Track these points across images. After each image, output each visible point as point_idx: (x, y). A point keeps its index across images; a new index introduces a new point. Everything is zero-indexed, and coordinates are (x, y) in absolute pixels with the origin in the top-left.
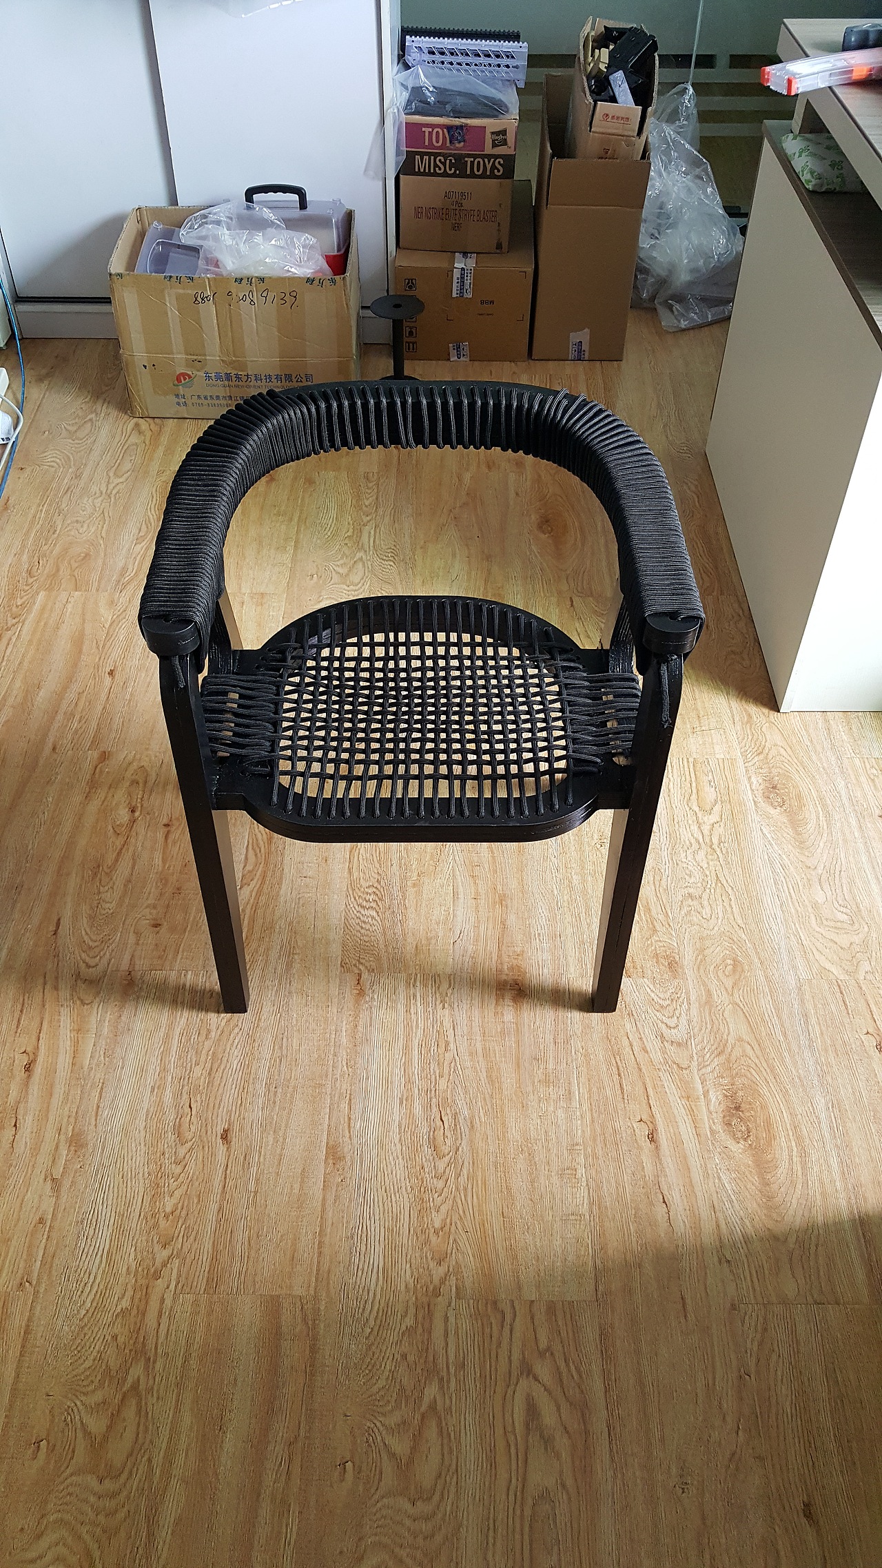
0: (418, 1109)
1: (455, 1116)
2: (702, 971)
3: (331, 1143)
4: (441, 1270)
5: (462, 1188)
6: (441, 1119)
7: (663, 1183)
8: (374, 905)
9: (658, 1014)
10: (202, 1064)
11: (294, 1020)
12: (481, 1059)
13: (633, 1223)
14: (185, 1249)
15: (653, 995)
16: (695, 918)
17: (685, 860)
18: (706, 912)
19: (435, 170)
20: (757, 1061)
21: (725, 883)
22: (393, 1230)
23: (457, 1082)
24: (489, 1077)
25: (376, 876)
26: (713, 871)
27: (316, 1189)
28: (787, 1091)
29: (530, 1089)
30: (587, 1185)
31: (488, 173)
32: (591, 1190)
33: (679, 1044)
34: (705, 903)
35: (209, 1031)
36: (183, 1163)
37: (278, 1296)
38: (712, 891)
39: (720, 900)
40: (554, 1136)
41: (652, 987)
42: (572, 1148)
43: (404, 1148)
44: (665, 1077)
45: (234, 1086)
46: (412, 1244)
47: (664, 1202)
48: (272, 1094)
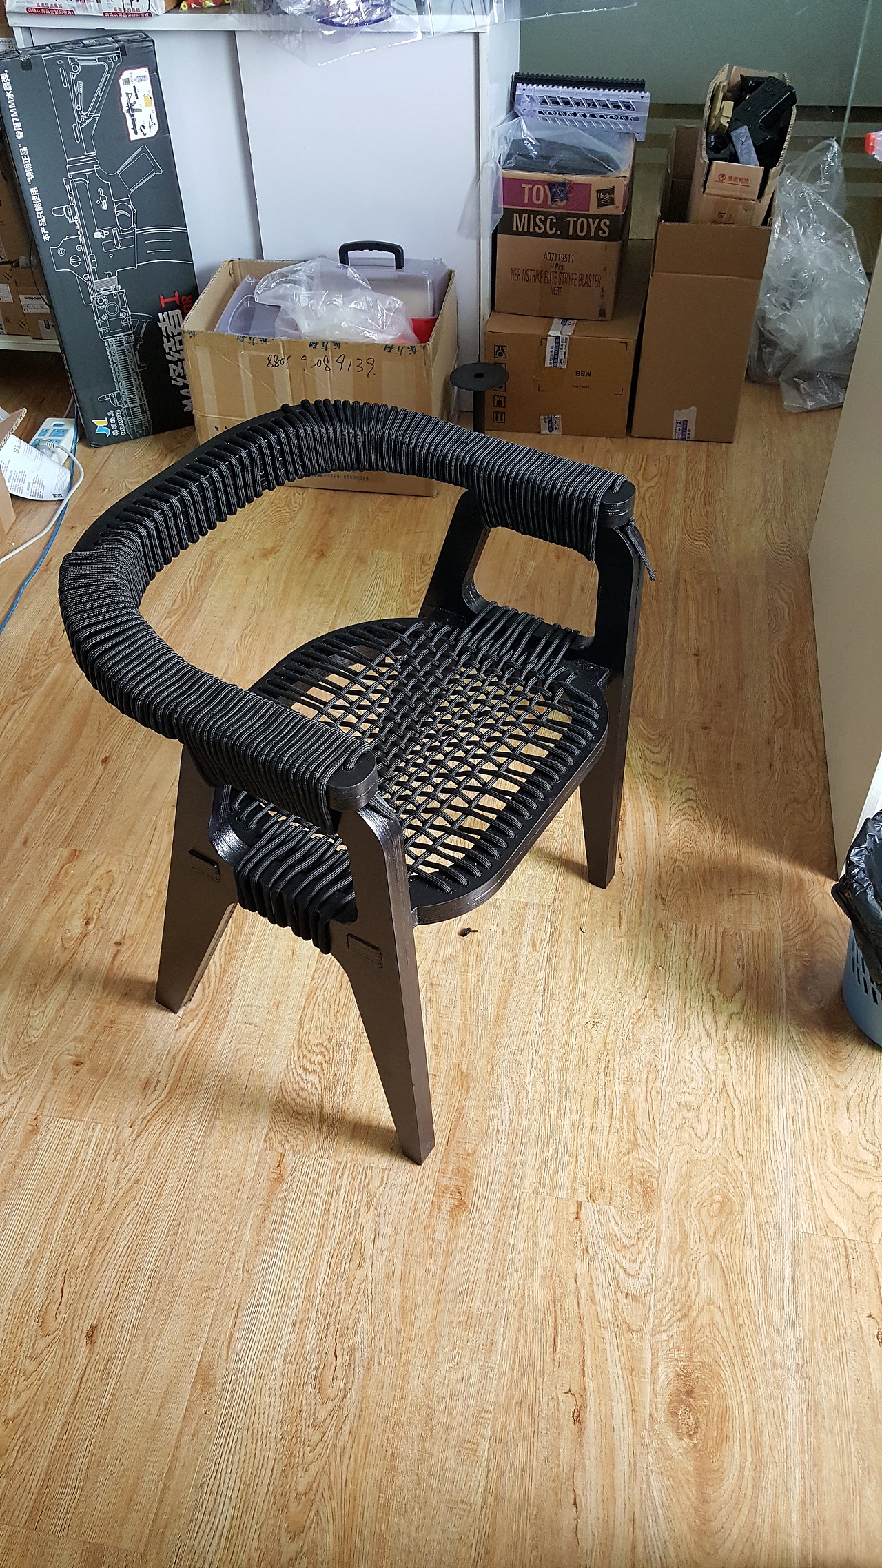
0: (311, 1336)
1: (352, 1353)
2: (682, 1206)
3: (204, 1363)
4: (294, 1547)
5: (340, 1444)
6: (335, 1354)
7: (579, 1479)
8: (318, 1068)
9: (618, 1255)
10: (86, 1241)
11: (198, 1202)
12: (397, 1283)
13: (531, 1526)
14: (17, 1467)
15: (616, 1229)
16: (687, 1136)
17: (689, 1058)
18: (702, 1128)
19: (534, 229)
20: (726, 1335)
21: (731, 1093)
22: (249, 1486)
23: (363, 1309)
24: (402, 1308)
25: (328, 1032)
26: (720, 1076)
27: (175, 1419)
28: (754, 1379)
29: (446, 1331)
30: (487, 1466)
31: (592, 235)
32: (491, 1473)
33: (635, 1299)
34: (703, 1117)
35: (103, 1202)
36: (39, 1360)
37: (103, 1547)
38: (715, 1102)
39: (722, 1115)
40: (461, 1396)
41: (617, 1218)
42: (479, 1416)
43: (284, 1383)
44: (609, 1338)
45: (114, 1274)
46: (268, 1508)
47: (575, 1504)
48: (153, 1290)
